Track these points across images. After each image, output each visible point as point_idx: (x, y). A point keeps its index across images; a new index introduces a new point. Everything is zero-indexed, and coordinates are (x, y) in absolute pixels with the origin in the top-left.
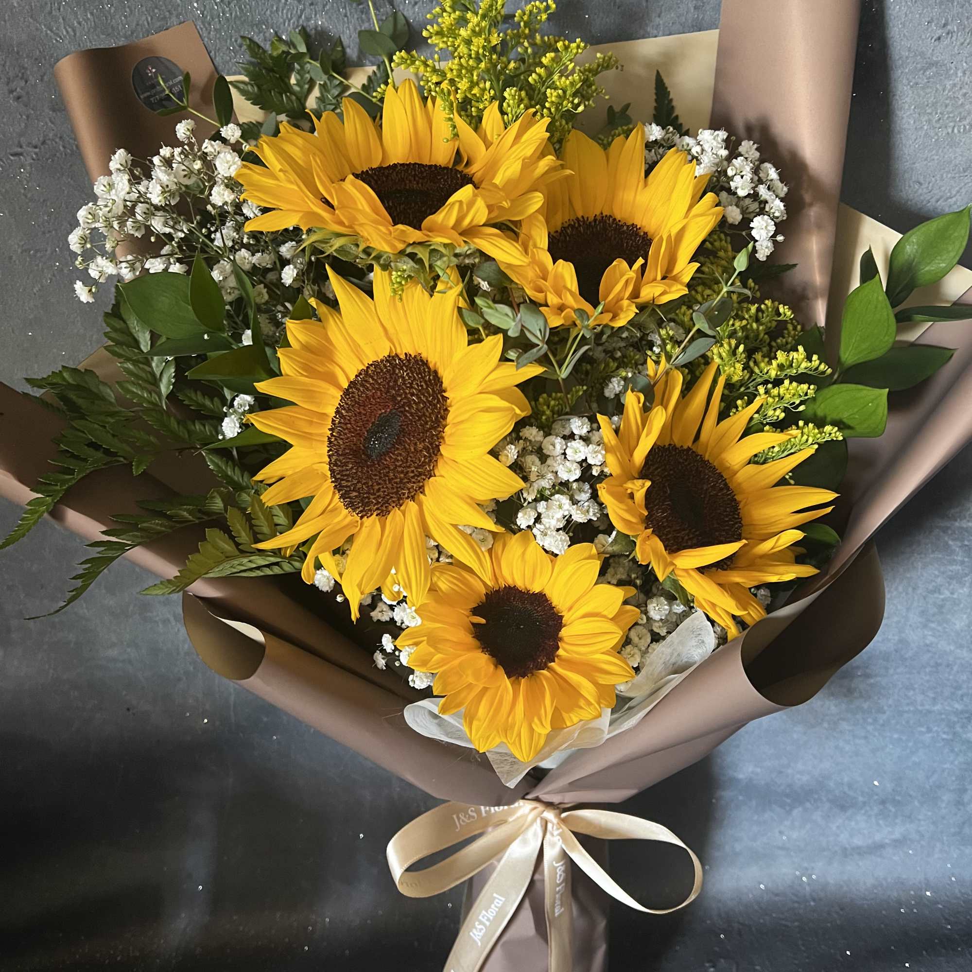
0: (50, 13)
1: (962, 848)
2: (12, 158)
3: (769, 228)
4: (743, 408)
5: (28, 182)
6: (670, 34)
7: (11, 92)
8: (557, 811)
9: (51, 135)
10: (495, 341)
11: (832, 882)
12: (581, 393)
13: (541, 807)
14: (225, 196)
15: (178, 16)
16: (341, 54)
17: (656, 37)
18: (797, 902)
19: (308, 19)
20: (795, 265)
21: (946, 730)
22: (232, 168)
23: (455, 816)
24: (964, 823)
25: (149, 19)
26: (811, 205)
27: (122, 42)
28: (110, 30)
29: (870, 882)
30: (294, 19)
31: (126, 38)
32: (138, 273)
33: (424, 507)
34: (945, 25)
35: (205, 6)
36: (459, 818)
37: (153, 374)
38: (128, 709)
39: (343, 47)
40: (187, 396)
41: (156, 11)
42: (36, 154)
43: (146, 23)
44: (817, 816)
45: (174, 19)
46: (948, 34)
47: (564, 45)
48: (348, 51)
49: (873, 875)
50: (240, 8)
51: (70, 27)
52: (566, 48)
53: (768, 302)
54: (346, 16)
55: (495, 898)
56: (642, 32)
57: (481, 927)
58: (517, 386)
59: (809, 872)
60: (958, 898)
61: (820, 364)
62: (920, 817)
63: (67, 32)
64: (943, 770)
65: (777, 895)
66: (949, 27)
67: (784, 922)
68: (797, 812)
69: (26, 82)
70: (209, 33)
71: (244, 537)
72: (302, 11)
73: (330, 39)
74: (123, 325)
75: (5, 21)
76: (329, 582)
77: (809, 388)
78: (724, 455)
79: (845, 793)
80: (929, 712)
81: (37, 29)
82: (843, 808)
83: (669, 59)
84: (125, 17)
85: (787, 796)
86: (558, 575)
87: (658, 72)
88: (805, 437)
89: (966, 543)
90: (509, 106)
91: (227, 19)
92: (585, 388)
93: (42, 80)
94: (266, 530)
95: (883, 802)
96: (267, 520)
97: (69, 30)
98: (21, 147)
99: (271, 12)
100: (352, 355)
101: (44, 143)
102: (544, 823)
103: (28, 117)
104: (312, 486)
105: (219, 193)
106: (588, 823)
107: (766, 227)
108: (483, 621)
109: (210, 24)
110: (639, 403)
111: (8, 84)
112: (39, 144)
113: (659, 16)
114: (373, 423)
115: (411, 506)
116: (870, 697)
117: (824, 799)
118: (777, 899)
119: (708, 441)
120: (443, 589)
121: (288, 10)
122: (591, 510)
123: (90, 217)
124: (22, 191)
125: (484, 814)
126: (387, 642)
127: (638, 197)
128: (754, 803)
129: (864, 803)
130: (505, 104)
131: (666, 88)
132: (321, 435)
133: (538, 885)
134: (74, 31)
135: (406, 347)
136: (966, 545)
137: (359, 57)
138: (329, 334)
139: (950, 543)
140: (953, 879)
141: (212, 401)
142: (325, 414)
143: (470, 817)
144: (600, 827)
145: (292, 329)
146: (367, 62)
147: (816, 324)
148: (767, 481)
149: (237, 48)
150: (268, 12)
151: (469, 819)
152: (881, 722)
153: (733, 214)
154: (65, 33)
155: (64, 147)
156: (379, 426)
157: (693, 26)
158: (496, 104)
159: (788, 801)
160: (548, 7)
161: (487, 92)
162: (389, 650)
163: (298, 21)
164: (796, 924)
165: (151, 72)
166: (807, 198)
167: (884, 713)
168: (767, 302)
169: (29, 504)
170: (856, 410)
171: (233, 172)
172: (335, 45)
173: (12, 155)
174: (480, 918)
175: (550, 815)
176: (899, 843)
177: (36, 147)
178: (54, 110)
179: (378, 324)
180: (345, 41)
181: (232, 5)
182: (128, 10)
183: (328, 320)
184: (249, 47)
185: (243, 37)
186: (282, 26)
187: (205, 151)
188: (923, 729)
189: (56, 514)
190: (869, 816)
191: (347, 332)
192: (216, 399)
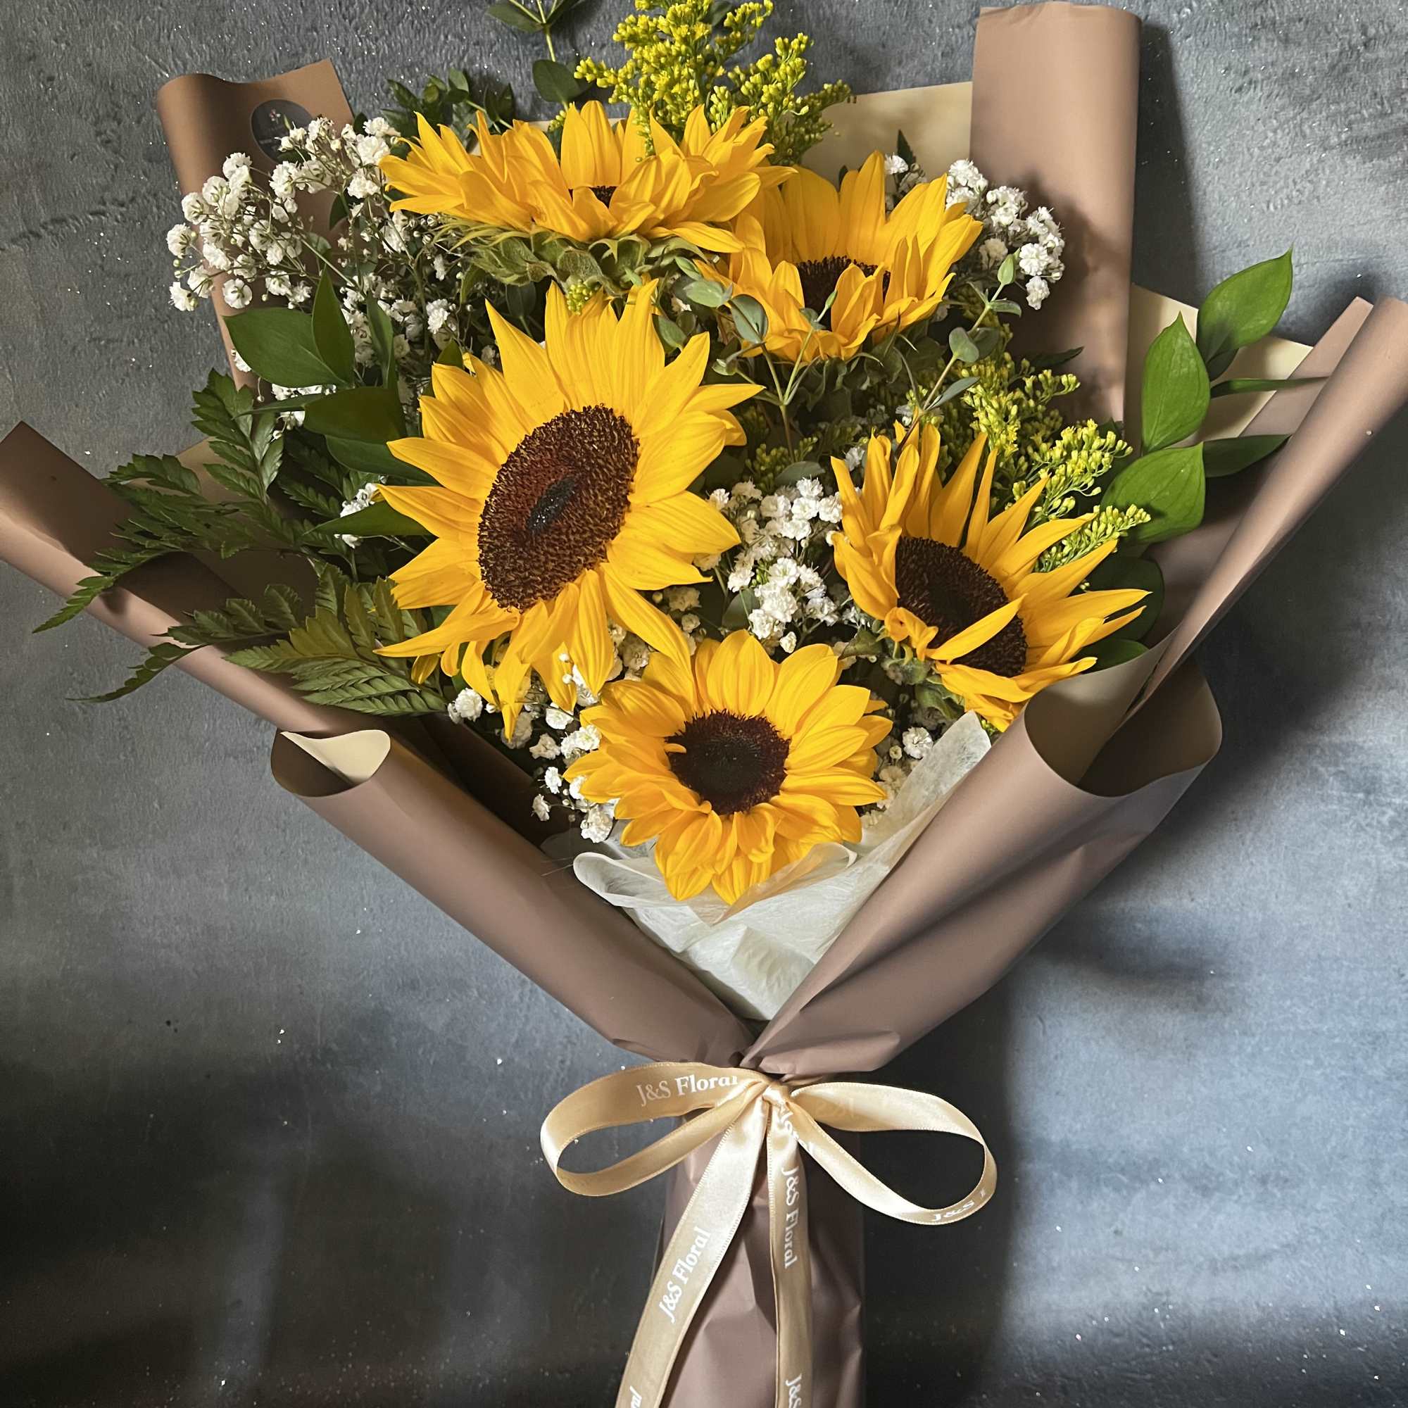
0: (158, 41)
1: (1384, 1257)
2: (90, 217)
3: (1041, 258)
4: (1021, 496)
5: (107, 251)
6: (913, 86)
7: (98, 134)
8: (785, 1087)
9: (143, 191)
10: (700, 341)
11: (1197, 1313)
12: (810, 449)
13: (763, 1081)
14: (367, 187)
15: (312, 53)
16: (510, 104)
17: (896, 89)
18: (1148, 1346)
19: (472, 62)
20: (1081, 349)
21: (1344, 1063)
22: (377, 155)
23: (639, 1087)
24: (1383, 1216)
25: (278, 54)
26: (1096, 269)
27: (242, 79)
28: (229, 66)
29: (1256, 1313)
30: (455, 61)
31: (247, 75)
32: (247, 303)
33: (606, 578)
34: (1246, 72)
35: (347, 43)
36: (645, 1092)
37: (254, 459)
38: (168, 1023)
39: (513, 97)
40: (296, 491)
41: (287, 45)
42: (121, 214)
43: (273, 59)
44: (1169, 1204)
45: (308, 55)
46: (1250, 83)
47: (784, 43)
48: (519, 101)
49: (1258, 1304)
50: (389, 46)
51: (179, 58)
52: (786, 48)
53: (1048, 373)
54: (518, 58)
55: (697, 1233)
56: (879, 85)
57: (676, 1288)
58: (728, 409)
59: (1164, 1299)
60: (1384, 1337)
61: (1117, 440)
62: (1319, 1206)
63: (176, 65)
64: (1345, 1129)
65: (1117, 1335)
66: (1251, 74)
67: (1129, 1375)
68: (1139, 1197)
69: (119, 123)
70: (350, 76)
71: (364, 638)
72: (465, 52)
73: (498, 85)
74: (218, 403)
75: (101, 48)
76: (475, 704)
77: (1103, 456)
78: (998, 563)
79: (1206, 1166)
80: (1315, 1032)
81: (139, 59)
82: (1205, 1191)
83: (913, 117)
84: (249, 50)
85: (1123, 1171)
86: (782, 687)
87: (900, 133)
88: (1102, 526)
89: (1342, 768)
90: (717, 112)
91: (373, 59)
92: (815, 439)
93: (138, 122)
94: (392, 635)
95: (1264, 1181)
96: (395, 621)
97: (179, 62)
98: (104, 204)
99: (427, 52)
100: (515, 421)
101: (133, 200)
102: (767, 1107)
103: (116, 167)
104: (457, 588)
105: (359, 183)
106: (832, 1106)
107: (1037, 256)
108: (682, 749)
109: (351, 64)
110: (885, 454)
111: (95, 124)
112: (127, 201)
113: (900, 63)
114: (540, 498)
115: (590, 576)
116: (1230, 1010)
117: (1177, 1176)
118: (1117, 1340)
119: (978, 542)
120: (629, 707)
121: (447, 51)
122: (826, 606)
123: (198, 205)
124: (99, 262)
125: (681, 1093)
126: (552, 779)
127: (879, 234)
128: (1074, 1184)
129: (1236, 1184)
130: (712, 110)
131: (911, 153)
132: (470, 525)
133: (759, 1217)
134: (185, 65)
135: (584, 399)
136: (1342, 772)
137: (532, 109)
138: (486, 394)
139: (1322, 769)
140: (1377, 1308)
141: (327, 500)
142: (474, 500)
143: (661, 1093)
144: (848, 1112)
145: (440, 377)
146: (542, 116)
147: (1112, 420)
148: (1058, 589)
149: (383, 94)
150: (423, 53)
151: (659, 1094)
152: (1249, 1049)
153: (997, 247)
154: (173, 66)
155: (158, 208)
156: (547, 499)
157: (941, 77)
158: (702, 108)
159: (1125, 1179)
160: (764, 9)
161: (690, 93)
162: (555, 790)
163: (459, 64)
164: (1149, 1376)
165: (275, 117)
166: (1090, 260)
167: (1253, 1035)
168: (1045, 371)
169: (80, 583)
170: (1165, 484)
171: (377, 160)
172: (504, 94)
173: (91, 214)
174: (675, 1272)
175: (775, 1093)
176: (1292, 1249)
177: (122, 205)
178: (150, 161)
179: (551, 374)
180: (516, 89)
181: (380, 42)
182: (252, 41)
183: (485, 376)
184: (398, 93)
185: (390, 81)
186: (439, 70)
187: (345, 137)
188: (1310, 1062)
189: (115, 603)
190: (1245, 1206)
191: (509, 392)
192: (332, 499)
